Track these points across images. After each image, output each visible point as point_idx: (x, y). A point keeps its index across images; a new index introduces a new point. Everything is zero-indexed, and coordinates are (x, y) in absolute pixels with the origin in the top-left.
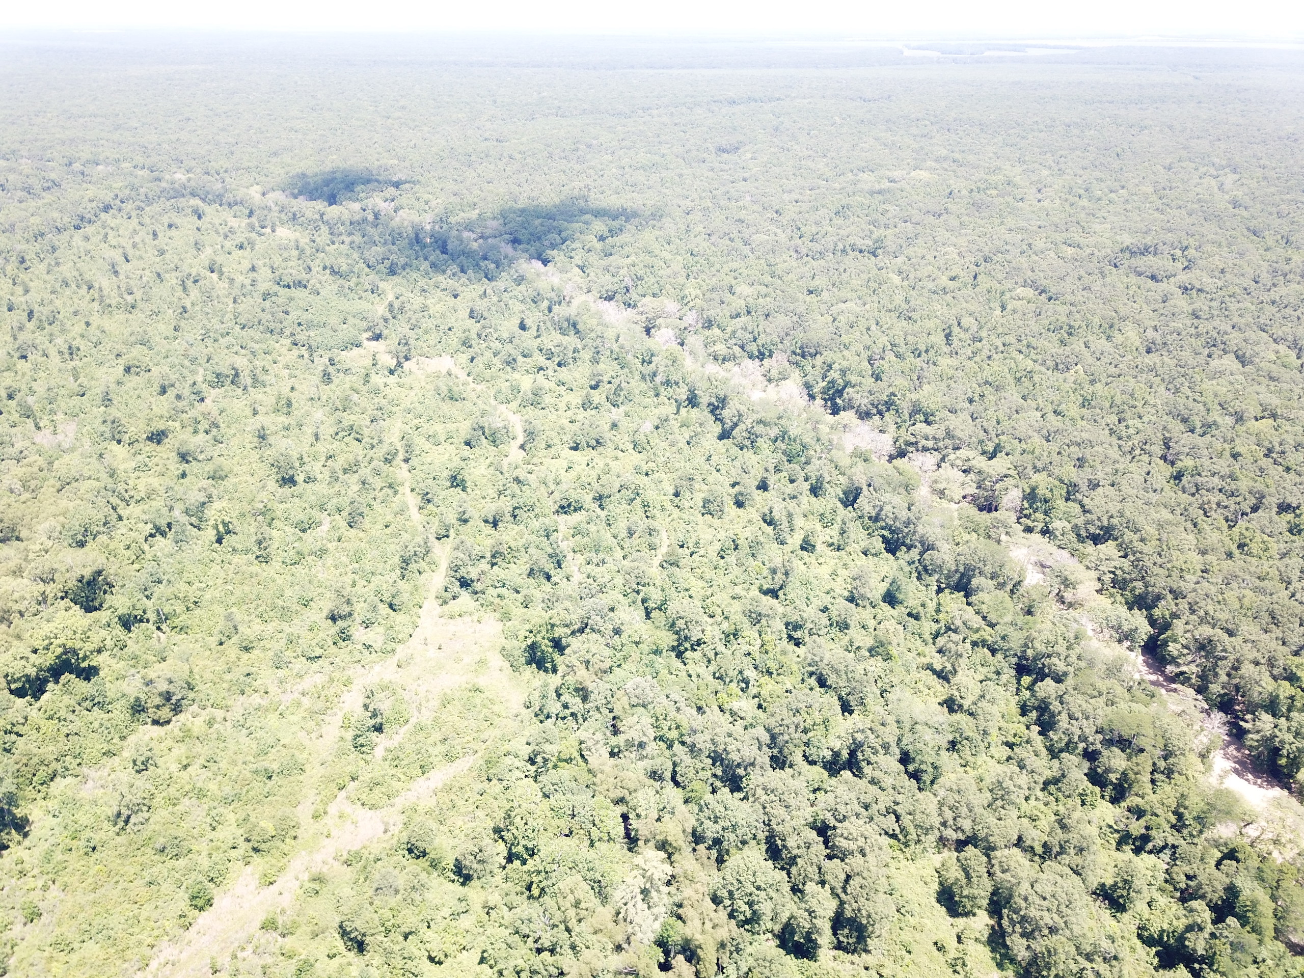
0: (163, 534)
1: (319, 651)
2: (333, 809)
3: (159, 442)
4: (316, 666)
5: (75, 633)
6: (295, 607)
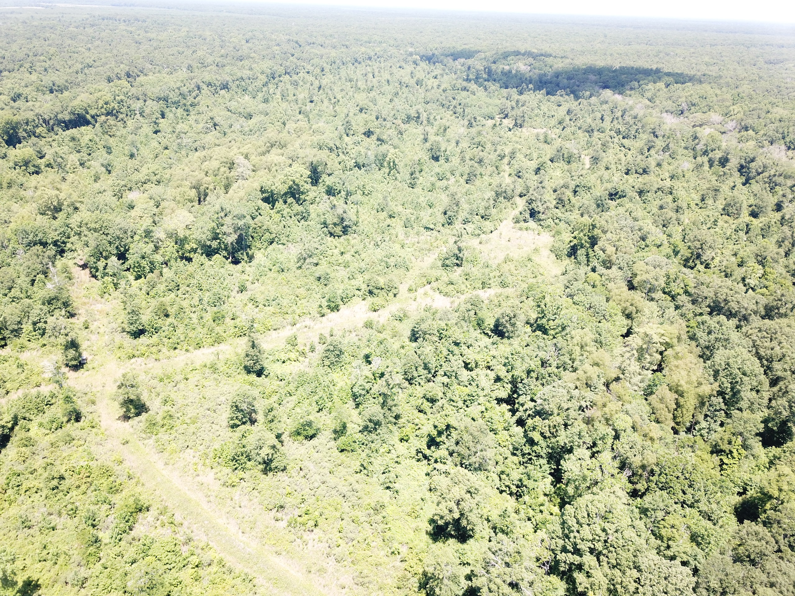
0: (359, 168)
1: (432, 226)
3: (368, 137)
4: (429, 233)
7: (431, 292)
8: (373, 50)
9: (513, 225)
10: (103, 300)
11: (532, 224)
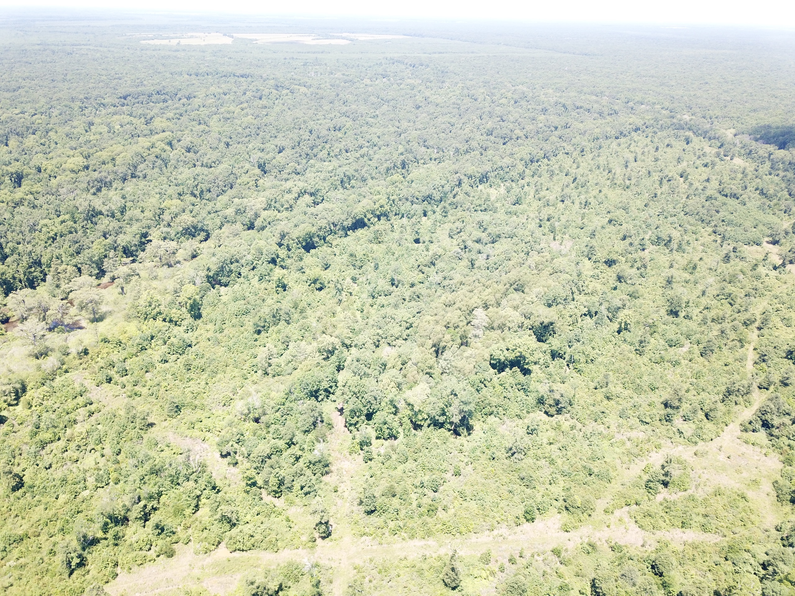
0: (591, 316)
1: (648, 420)
2: (617, 513)
3: (610, 266)
4: (643, 427)
5: (528, 349)
6: (645, 388)
7: (626, 519)
8: (643, 118)
9: (739, 433)
10: (350, 458)
11: (762, 435)
